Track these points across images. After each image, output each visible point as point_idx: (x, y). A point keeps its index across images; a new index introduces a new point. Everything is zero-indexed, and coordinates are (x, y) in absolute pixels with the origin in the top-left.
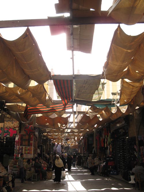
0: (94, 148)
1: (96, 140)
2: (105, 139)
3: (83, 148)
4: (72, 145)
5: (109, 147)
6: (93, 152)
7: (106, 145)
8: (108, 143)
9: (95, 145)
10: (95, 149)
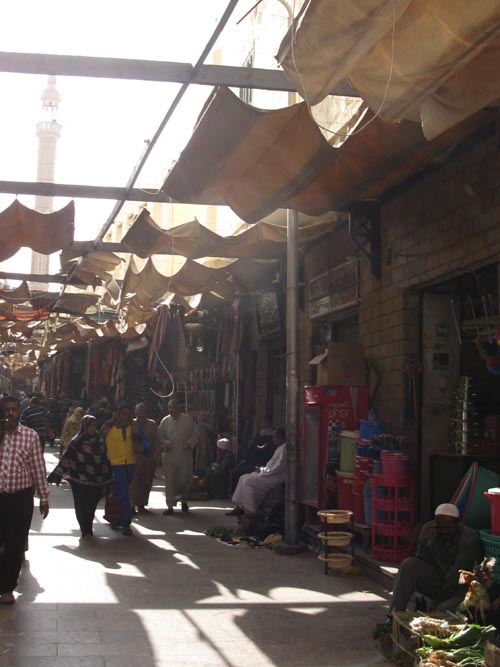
0: (84, 385)
1: (92, 365)
2: (112, 367)
3: (56, 381)
4: (17, 368)
5: (118, 386)
6: (82, 396)
7: (113, 380)
8: (117, 378)
9: (88, 378)
10: (87, 388)
